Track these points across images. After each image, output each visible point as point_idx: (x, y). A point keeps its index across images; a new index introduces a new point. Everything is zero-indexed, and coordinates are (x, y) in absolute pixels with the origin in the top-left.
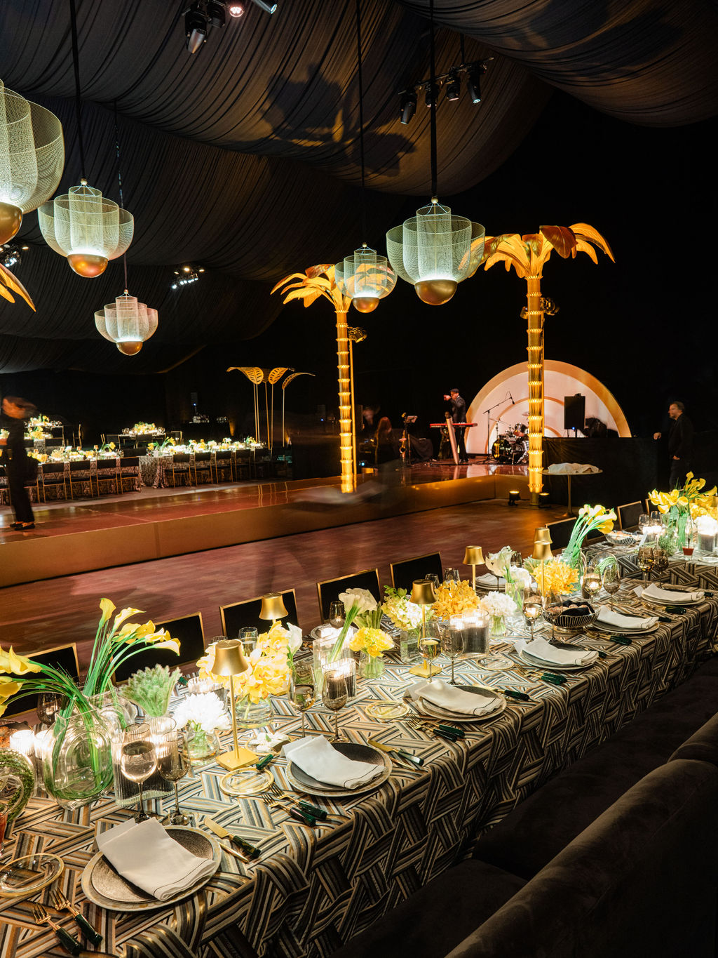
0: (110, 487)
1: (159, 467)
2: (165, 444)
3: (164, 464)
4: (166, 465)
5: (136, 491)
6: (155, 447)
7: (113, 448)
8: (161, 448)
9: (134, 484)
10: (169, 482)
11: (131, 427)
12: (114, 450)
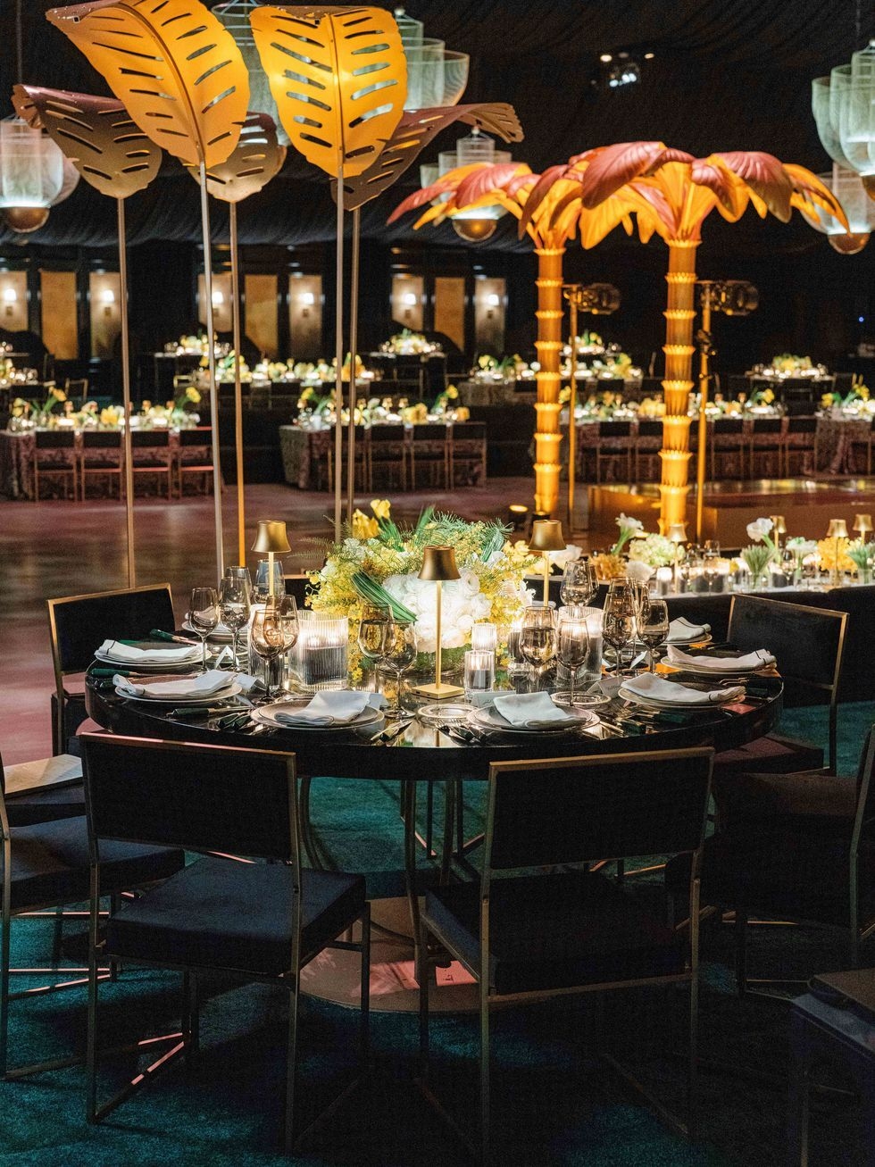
0: (765, 466)
1: (842, 437)
2: (851, 396)
3: (852, 432)
4: (856, 434)
5: (804, 475)
6: (834, 402)
7: (769, 400)
8: (845, 403)
9: (802, 464)
10: (857, 466)
11: (768, 363)
12: (772, 404)
